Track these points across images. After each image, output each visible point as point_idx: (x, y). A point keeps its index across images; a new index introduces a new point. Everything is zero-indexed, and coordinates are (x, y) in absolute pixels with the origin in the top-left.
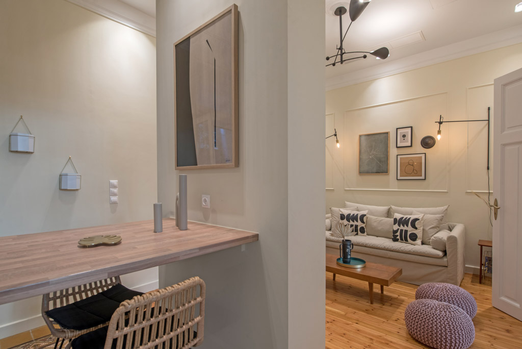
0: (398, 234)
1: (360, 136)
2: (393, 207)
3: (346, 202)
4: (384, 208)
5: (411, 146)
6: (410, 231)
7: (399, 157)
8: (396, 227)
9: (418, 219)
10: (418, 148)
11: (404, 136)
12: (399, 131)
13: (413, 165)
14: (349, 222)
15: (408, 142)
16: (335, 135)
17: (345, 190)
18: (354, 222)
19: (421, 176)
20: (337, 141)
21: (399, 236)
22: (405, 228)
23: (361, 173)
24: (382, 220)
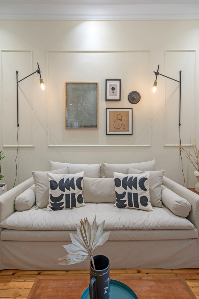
0: (126, 198)
1: (67, 84)
2: (105, 164)
3: (51, 162)
4: (95, 167)
5: (120, 100)
6: (140, 194)
7: (108, 110)
8: (120, 190)
9: (146, 179)
10: (125, 103)
11: (113, 89)
12: (109, 83)
13: (121, 120)
14: (64, 191)
15: (117, 95)
16: (39, 72)
17: (49, 147)
18: (69, 190)
19: (129, 131)
20: (41, 81)
21: (127, 202)
22: (134, 191)
23: (69, 126)
24: (100, 182)
